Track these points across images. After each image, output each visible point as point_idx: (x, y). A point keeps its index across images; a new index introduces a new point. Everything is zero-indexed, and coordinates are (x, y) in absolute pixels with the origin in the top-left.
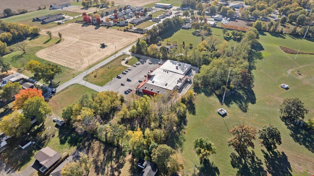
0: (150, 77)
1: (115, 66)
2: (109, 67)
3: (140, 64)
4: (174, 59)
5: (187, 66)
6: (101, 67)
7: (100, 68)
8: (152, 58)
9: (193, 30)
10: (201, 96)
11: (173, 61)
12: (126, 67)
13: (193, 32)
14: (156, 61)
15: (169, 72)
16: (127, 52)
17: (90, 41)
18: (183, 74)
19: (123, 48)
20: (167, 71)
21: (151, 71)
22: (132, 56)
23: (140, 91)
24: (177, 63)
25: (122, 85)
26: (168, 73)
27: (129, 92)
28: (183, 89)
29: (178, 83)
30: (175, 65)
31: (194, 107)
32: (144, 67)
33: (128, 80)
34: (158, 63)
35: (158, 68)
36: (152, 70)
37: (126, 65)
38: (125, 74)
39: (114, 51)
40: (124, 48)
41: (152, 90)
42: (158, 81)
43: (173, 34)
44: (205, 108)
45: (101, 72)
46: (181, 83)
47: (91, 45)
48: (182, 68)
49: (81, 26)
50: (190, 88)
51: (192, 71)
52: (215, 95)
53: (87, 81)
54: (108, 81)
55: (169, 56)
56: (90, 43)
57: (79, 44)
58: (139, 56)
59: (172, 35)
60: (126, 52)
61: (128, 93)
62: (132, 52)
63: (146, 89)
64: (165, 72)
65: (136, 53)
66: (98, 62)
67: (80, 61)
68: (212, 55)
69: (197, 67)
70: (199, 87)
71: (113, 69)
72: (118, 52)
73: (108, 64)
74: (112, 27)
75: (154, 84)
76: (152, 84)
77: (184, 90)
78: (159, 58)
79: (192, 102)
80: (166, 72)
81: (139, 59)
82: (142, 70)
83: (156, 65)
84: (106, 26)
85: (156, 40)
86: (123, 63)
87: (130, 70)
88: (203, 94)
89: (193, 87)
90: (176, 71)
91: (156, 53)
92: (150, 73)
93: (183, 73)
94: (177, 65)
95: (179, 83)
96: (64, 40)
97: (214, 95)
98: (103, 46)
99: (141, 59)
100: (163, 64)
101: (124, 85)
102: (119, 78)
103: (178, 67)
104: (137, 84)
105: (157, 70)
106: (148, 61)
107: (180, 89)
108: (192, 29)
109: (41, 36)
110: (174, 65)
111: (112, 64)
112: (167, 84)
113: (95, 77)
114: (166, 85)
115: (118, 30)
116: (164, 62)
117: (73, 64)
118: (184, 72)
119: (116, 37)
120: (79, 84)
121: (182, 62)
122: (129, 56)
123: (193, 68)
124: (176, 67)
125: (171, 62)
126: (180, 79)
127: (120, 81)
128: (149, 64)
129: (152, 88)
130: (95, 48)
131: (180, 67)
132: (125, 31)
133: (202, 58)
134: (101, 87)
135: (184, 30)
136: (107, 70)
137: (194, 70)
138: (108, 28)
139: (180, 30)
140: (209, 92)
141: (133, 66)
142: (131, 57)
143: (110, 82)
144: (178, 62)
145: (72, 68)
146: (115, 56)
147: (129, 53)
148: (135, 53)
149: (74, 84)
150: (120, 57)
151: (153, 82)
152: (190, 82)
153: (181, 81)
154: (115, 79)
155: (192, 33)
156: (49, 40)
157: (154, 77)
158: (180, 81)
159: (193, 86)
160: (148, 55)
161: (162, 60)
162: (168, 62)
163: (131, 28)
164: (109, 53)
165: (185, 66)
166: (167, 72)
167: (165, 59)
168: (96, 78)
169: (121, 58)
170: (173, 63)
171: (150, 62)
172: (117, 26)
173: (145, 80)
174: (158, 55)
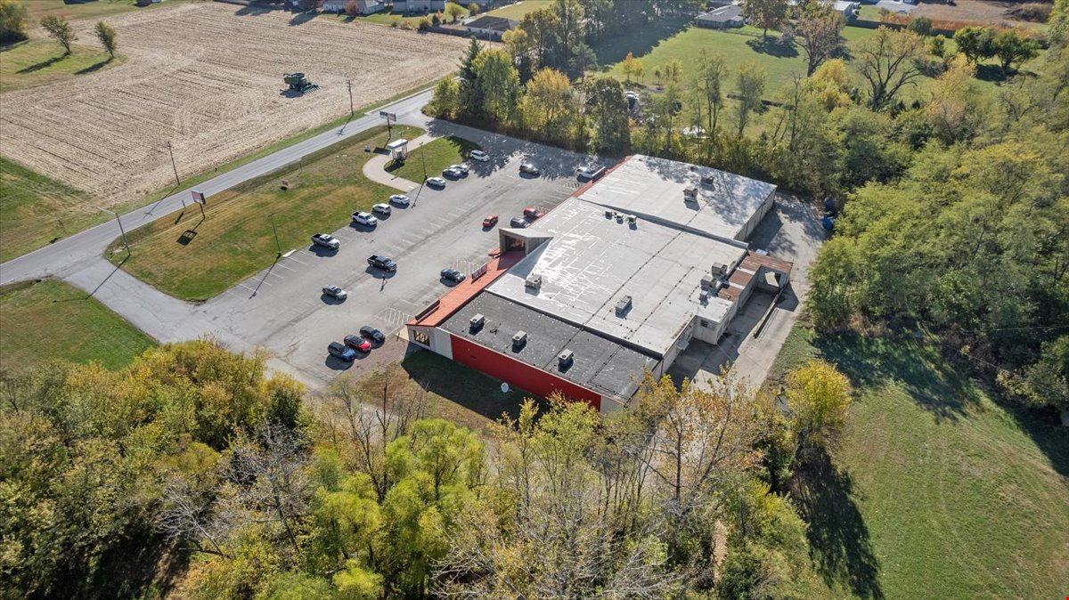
0: (514, 252)
1: (321, 185)
2: (290, 186)
3: (471, 172)
4: (667, 153)
5: (749, 195)
6: (242, 188)
7: (233, 189)
8: (542, 148)
9: (754, 32)
10: (889, 404)
11: (665, 162)
12: (380, 191)
13: (751, 39)
14: (566, 159)
15: (638, 222)
16: (412, 115)
17: (244, 68)
18: (731, 237)
19: (395, 98)
20: (625, 216)
21: (526, 213)
22: (434, 132)
23: (439, 351)
24: (690, 173)
25: (331, 297)
26: (633, 227)
27: (363, 353)
28: (738, 339)
29: (704, 300)
30: (680, 181)
31: (853, 506)
32: (491, 190)
33: (380, 268)
34: (572, 174)
35: (572, 200)
36: (533, 210)
37: (387, 179)
38: (370, 227)
39: (344, 107)
40: (403, 95)
41: (519, 346)
42: (564, 283)
43: (657, 44)
44: (945, 528)
45: (228, 214)
46: (730, 303)
47: (241, 84)
48: (723, 202)
49: (232, 14)
50: (792, 334)
51: (780, 224)
52: (999, 403)
53: (122, 262)
54: (250, 270)
55: (637, 133)
56: (243, 74)
57: (188, 77)
58: (468, 133)
59: (650, 51)
60: (407, 114)
61: (350, 361)
62: (438, 118)
63: (480, 339)
64: (614, 220)
65: (455, 121)
66: (238, 161)
67: (145, 154)
68: (899, 129)
69: (808, 201)
70: (852, 331)
71: (307, 200)
72: (364, 115)
73: (291, 168)
74: (368, 15)
75: (541, 300)
76: (528, 299)
77: (747, 347)
78: (581, 147)
79: (828, 458)
80: (620, 221)
81: (466, 147)
82: (478, 209)
83: (563, 184)
84: (341, 12)
85: (571, 60)
86: (375, 169)
87: (404, 206)
88: (895, 390)
89: (812, 332)
90: (684, 216)
91: (564, 121)
92: (522, 226)
93: (731, 231)
94: (688, 185)
95: (712, 300)
96: (124, 59)
97: (986, 401)
98: (297, 86)
99: (480, 149)
100: (601, 175)
101: (343, 299)
102: (324, 249)
103: (699, 196)
104: (426, 297)
105: (570, 210)
106: (516, 160)
107: (720, 341)
108: (747, 28)
109: (30, 43)
110: (671, 182)
111: (315, 169)
112: (629, 307)
113: (184, 240)
114: (622, 313)
115: (394, 25)
116: (611, 166)
117: (106, 164)
118: (739, 228)
119: (377, 51)
120: (65, 284)
121: (719, 165)
122: (417, 132)
123: (785, 203)
124: (686, 192)
125: (650, 165)
126: (719, 272)
127: (325, 272)
128: (524, 173)
129: (520, 334)
130: (254, 95)
131: (709, 193)
132: (423, 29)
133: (845, 142)
134: (191, 306)
135: (707, 31)
136: (267, 203)
137: (795, 216)
138: (350, 20)
139: (685, 31)
140: (939, 373)
141: (429, 184)
142: (426, 139)
143: (257, 279)
144: (692, 169)
145: (79, 187)
146: (341, 133)
147: (422, 121)
148: (451, 121)
149: (29, 284)
150: (361, 141)
151: (533, 288)
152: (783, 295)
153: (725, 286)
154: (298, 257)
155: (748, 43)
156: (56, 60)
157: (544, 255)
158: (719, 283)
159: (806, 319)
160: (521, 133)
161: (595, 158)
162: (635, 164)
163: (455, 22)
164: (314, 118)
165: (739, 192)
166: (626, 224)
167: (614, 151)
168: (190, 246)
169: (372, 144)
170: (665, 174)
171: (530, 166)
172: (394, 13)
173: (482, 273)
174: (573, 130)
